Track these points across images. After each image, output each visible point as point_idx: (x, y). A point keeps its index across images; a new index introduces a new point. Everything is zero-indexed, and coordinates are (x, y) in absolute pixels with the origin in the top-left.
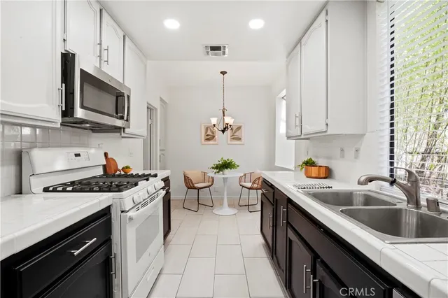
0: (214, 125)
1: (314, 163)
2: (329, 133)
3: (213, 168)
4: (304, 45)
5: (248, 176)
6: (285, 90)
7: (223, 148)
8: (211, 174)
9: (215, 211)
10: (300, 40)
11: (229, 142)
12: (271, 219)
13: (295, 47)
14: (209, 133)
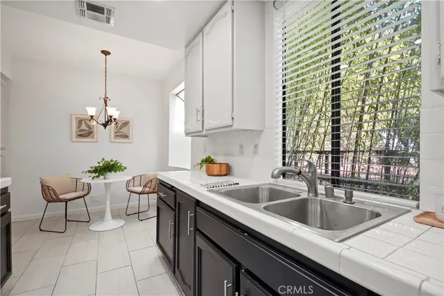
0: (92, 117)
1: (212, 160)
2: (235, 127)
3: (89, 172)
4: (208, 34)
5: (137, 180)
6: (183, 83)
7: (104, 147)
8: (87, 179)
9: (94, 227)
10: (201, 30)
11: (113, 140)
12: (173, 226)
13: (195, 37)
14: (84, 127)
